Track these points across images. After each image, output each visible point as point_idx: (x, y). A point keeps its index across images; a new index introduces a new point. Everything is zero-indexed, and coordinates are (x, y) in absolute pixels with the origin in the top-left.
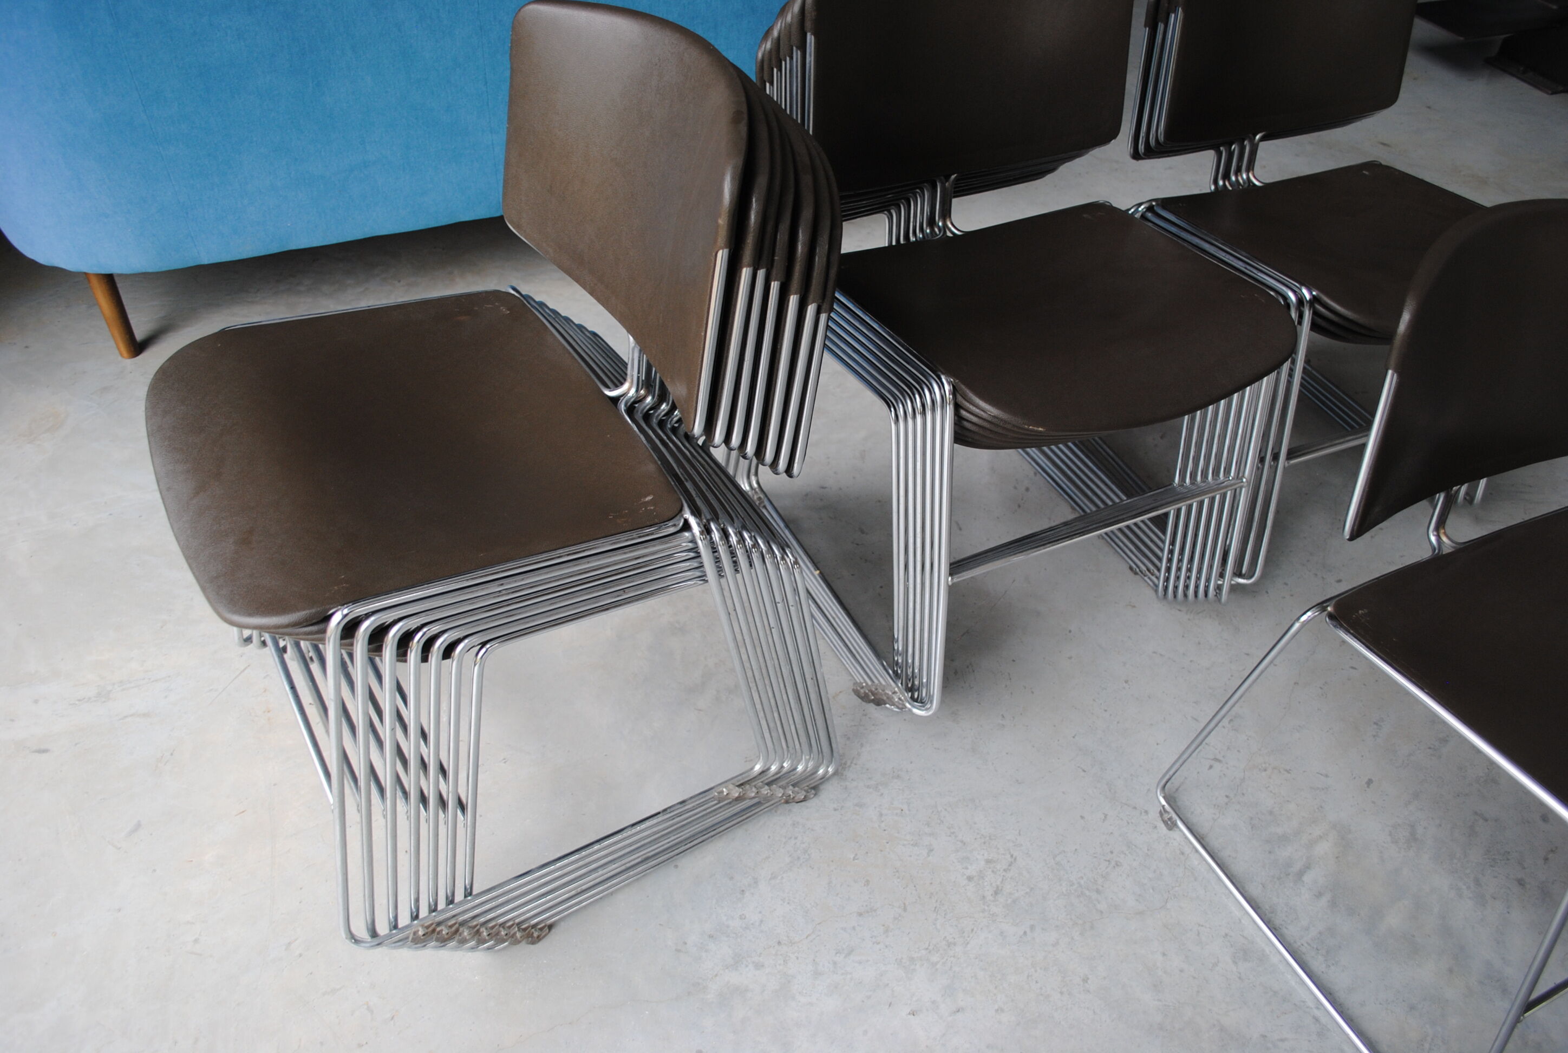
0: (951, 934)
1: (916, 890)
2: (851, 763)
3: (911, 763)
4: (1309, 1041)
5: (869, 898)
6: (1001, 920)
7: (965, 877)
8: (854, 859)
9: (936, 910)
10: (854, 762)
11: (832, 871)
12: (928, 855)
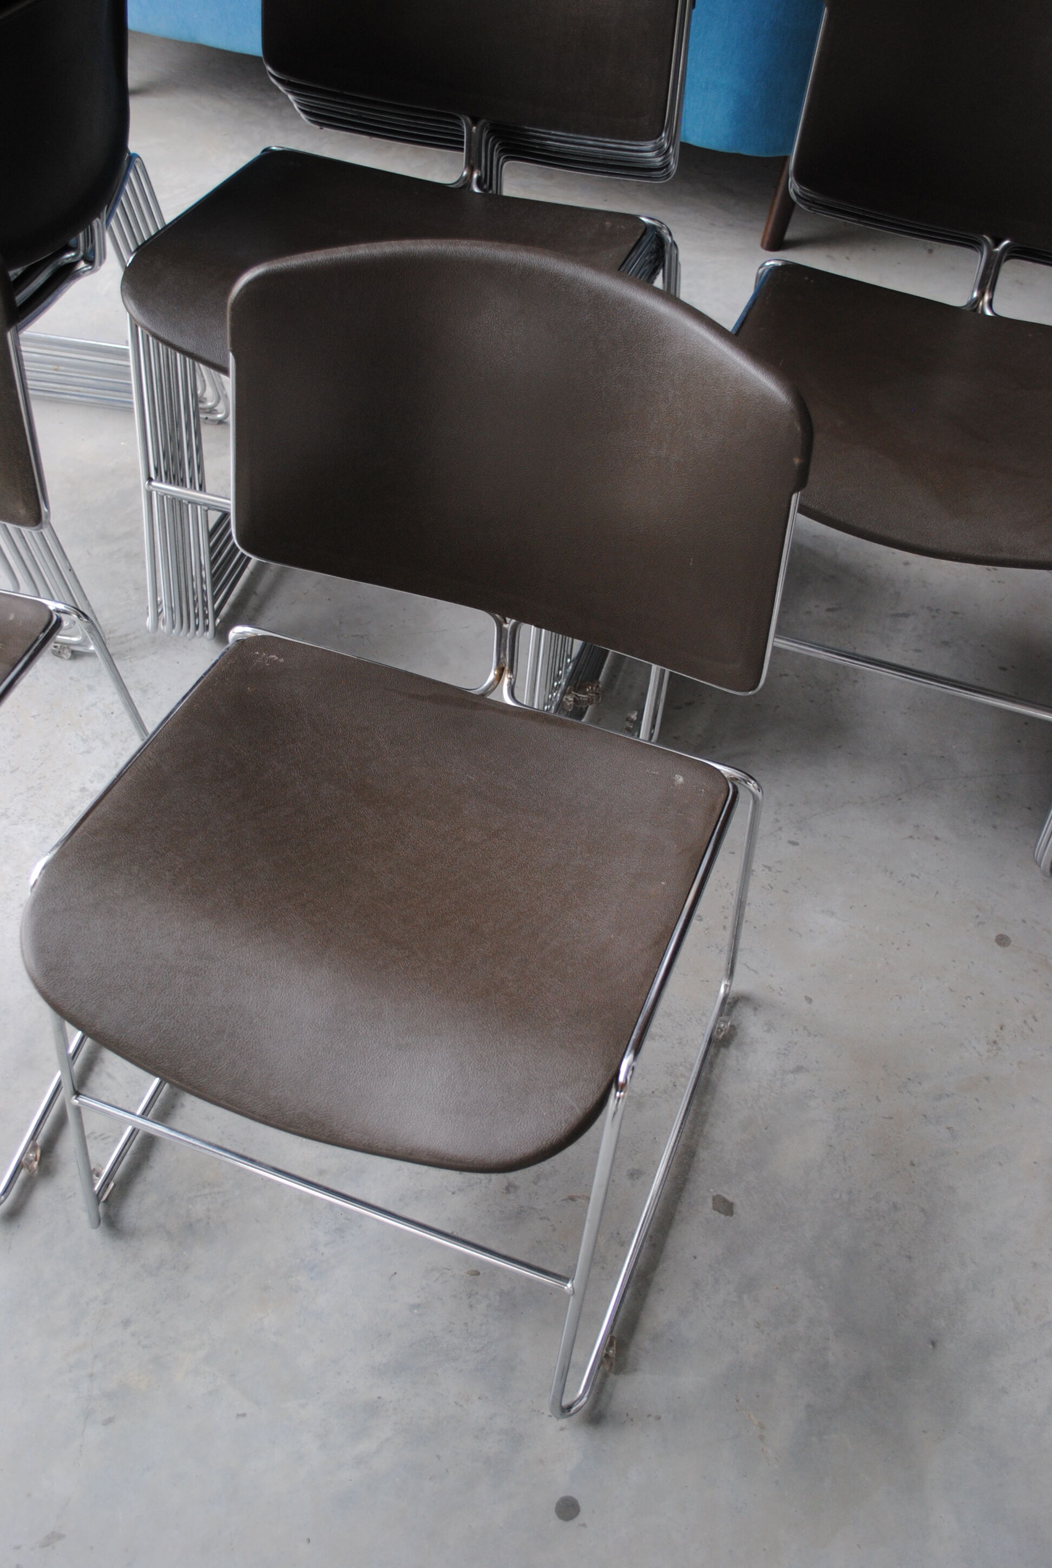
0: (15, 810)
1: (39, 767)
2: (129, 659)
3: (169, 689)
4: (128, 1097)
5: (4, 747)
6: (59, 831)
7: (82, 786)
8: (34, 717)
9: (29, 789)
10: (132, 659)
11: (9, 712)
12: (82, 754)
